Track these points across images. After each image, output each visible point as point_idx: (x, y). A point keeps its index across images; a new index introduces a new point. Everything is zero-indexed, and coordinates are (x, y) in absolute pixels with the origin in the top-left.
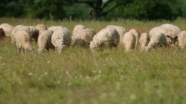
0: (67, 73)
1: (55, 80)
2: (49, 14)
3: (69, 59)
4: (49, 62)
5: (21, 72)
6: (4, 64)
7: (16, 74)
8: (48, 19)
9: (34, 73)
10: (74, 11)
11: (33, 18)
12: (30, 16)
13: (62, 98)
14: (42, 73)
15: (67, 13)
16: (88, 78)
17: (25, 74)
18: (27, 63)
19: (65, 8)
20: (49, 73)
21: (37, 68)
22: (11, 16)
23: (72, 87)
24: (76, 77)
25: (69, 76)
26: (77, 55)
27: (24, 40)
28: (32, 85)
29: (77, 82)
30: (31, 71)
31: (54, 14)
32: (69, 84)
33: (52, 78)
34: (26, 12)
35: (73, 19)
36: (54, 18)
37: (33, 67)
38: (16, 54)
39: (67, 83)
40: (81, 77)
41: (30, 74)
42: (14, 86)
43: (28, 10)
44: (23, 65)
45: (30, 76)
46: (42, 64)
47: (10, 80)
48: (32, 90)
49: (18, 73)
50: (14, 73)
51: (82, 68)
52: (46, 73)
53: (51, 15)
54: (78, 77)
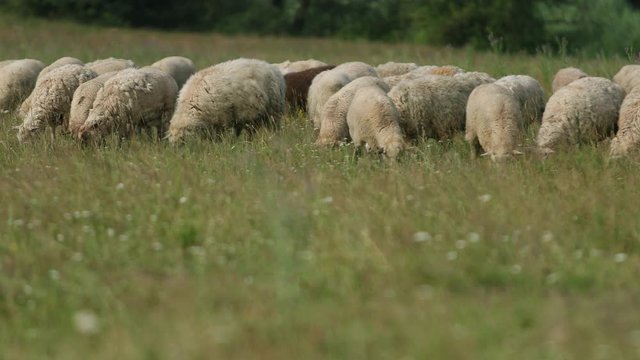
0: (548, 237)
1: (504, 260)
2: (488, 29)
3: (556, 188)
4: (486, 198)
5: (388, 229)
6: (329, 199)
7: (373, 234)
8: (484, 46)
9: (433, 235)
10: (574, 22)
11: (432, 42)
12: (421, 34)
13: (527, 324)
14: (461, 237)
15: (553, 29)
16: (621, 257)
17: (403, 239)
18: (410, 197)
19: (543, 11)
20: (487, 239)
21: (443, 216)
22: (357, 33)
23: (564, 289)
24: (579, 254)
25: (555, 248)
26: (584, 176)
27: (375, 121)
28: (426, 278)
29: (581, 271)
30: (424, 229)
31: (504, 28)
32: (554, 277)
33: (494, 252)
34: (408, 22)
35: (569, 52)
36: (501, 47)
37: (429, 214)
38: (372, 168)
39: (547, 272)
40: (595, 253)
41: (421, 236)
43: (415, 15)
44: (395, 203)
45: (418, 245)
46: (460, 203)
47: (350, 254)
48: (426, 294)
49: (378, 233)
50: (365, 233)
51: (602, 222)
52: (475, 237)
53: (490, 37)
54: (586, 254)
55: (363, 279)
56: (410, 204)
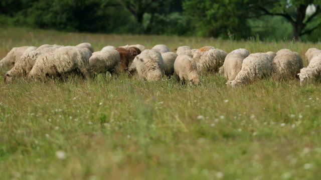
0: (253, 116)
1: (235, 127)
2: (228, 30)
3: (256, 96)
4: (227, 101)
5: (186, 115)
6: (162, 102)
7: (180, 117)
8: (226, 38)
9: (205, 116)
10: (263, 27)
11: (204, 36)
12: (200, 33)
13: (244, 153)
14: (216, 117)
15: (254, 30)
16: (283, 124)
17: (193, 119)
18: (195, 101)
19: (251, 23)
20: (227, 117)
21: (209, 109)
22: (173, 33)
23: (259, 138)
24: (265, 123)
25: (256, 121)
26: (268, 91)
27: (188, 68)
28: (202, 134)
29: (266, 130)
30: (201, 114)
31: (234, 30)
32: (255, 134)
33: (231, 124)
34: (194, 28)
35: (261, 39)
36: (233, 37)
37: (203, 108)
38: (180, 89)
39: (253, 131)
40: (272, 123)
41: (200, 117)
42: (175, 135)
43: (197, 25)
44: (189, 104)
45: (199, 120)
46: (216, 103)
47: (171, 125)
48: (201, 141)
49: (182, 116)
50: (177, 116)
51: (275, 110)
52: (222, 117)
53: (229, 33)
54: (269, 124)
55: (176, 135)
56: (195, 104)
